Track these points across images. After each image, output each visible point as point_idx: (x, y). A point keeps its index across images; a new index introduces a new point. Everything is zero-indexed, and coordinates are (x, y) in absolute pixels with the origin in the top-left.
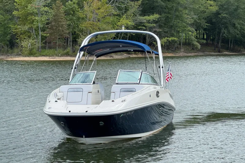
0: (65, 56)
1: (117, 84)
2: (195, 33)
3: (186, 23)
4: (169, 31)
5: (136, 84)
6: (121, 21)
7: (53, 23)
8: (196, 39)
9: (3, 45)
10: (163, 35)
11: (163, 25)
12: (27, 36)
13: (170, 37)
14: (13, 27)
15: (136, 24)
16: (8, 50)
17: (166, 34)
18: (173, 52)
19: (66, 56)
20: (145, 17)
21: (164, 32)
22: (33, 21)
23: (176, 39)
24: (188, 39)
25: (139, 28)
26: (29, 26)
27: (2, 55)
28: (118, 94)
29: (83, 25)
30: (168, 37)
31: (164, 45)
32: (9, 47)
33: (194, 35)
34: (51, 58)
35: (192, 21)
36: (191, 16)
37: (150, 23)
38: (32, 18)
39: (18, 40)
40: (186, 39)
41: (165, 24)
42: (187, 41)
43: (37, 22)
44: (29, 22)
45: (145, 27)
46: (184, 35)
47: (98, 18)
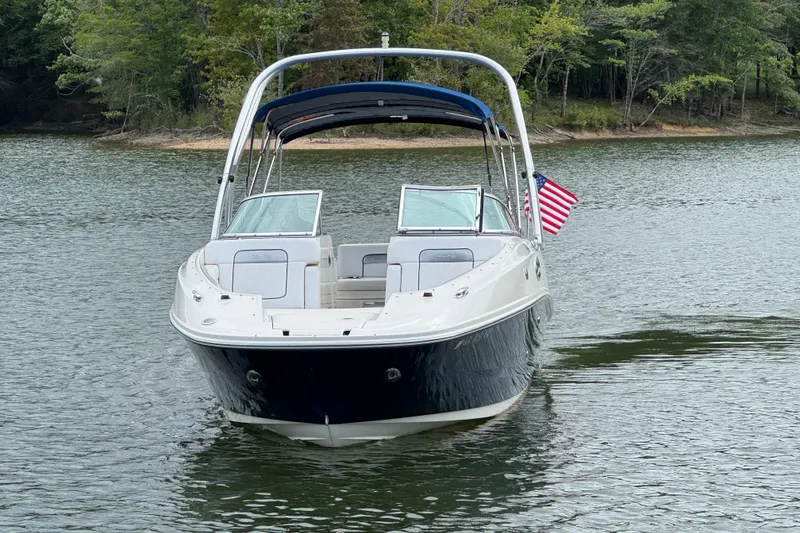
0: (363, 136)
1: (404, 233)
2: (787, 59)
3: (758, 28)
4: (702, 53)
5: (469, 232)
6: (543, 21)
7: (322, 30)
8: (793, 82)
9: (159, 99)
10: (681, 68)
11: (682, 33)
12: (237, 70)
13: (704, 74)
14: (192, 42)
15: (593, 32)
16: (175, 116)
17: (693, 64)
18: (716, 121)
19: (365, 137)
20: (623, 9)
21: (686, 57)
22: (258, 21)
23: (723, 79)
24: (766, 79)
25: (604, 43)
26: (243, 38)
27: (158, 132)
28: (411, 268)
29: (422, 35)
30: (697, 73)
31: (684, 98)
32: (179, 106)
33: (783, 66)
34: (317, 142)
35: (780, 19)
36: (775, 5)
37: (638, 27)
38: (253, 13)
39: (210, 83)
40: (758, 81)
41: (689, 31)
42: (763, 85)
43: (271, 25)
44: (245, 24)
45: (624, 40)
46: (752, 66)
47: (470, 10)
